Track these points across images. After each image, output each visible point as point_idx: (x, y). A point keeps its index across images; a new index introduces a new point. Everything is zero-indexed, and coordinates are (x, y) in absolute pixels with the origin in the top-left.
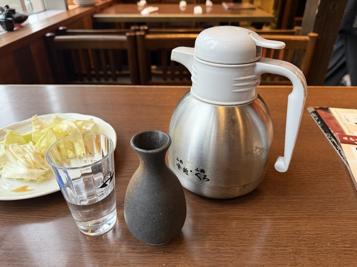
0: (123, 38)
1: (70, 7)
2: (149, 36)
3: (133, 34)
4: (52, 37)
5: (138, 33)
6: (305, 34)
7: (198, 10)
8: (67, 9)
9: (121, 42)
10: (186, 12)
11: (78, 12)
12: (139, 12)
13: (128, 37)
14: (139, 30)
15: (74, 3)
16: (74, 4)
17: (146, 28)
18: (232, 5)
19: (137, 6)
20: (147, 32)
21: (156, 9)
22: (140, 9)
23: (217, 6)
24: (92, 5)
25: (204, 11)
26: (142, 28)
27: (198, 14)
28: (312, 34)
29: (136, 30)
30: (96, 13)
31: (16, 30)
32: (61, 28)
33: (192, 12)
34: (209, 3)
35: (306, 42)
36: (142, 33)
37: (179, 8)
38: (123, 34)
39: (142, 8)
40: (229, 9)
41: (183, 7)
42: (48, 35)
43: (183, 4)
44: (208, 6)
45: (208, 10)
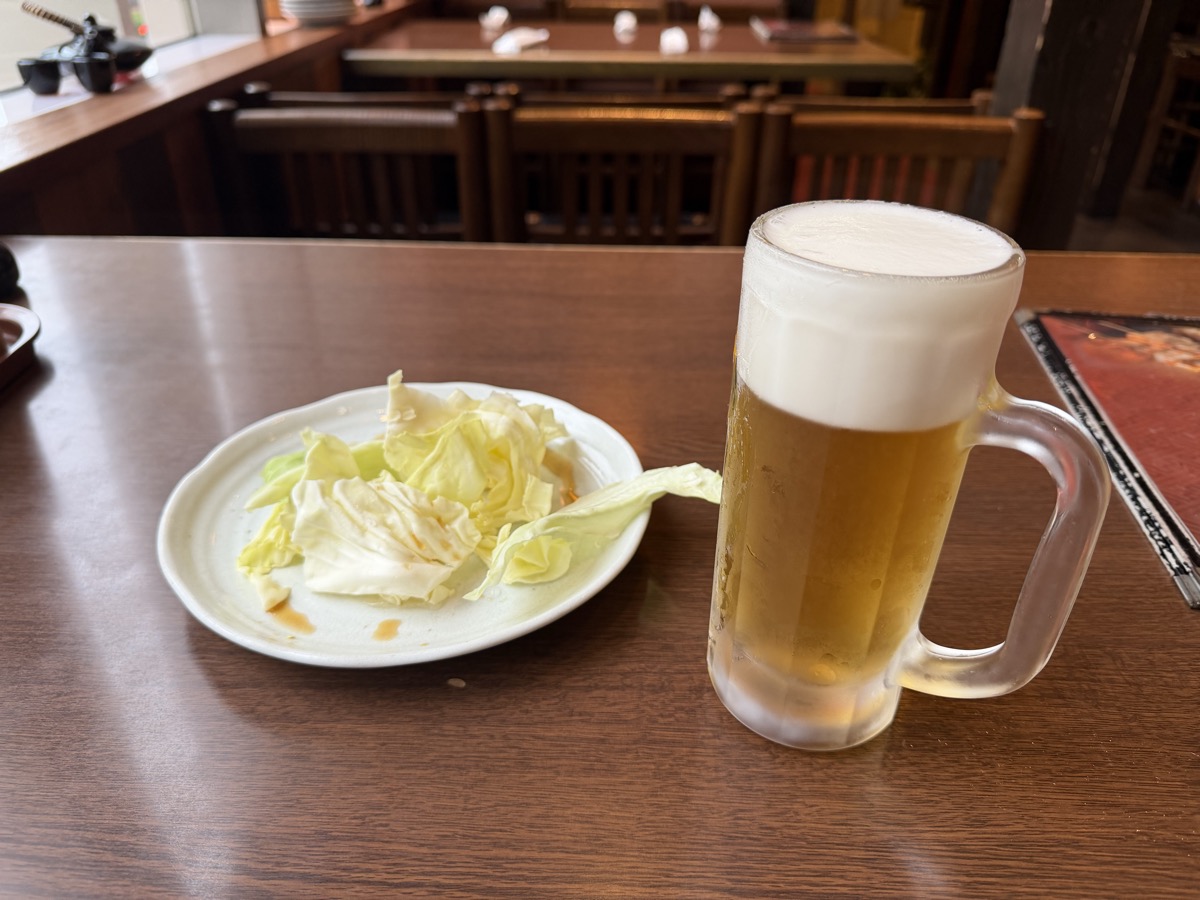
0: (446, 118)
1: (274, 28)
2: (527, 115)
3: (474, 107)
4: (226, 115)
5: (491, 106)
6: (1005, 113)
7: (673, 41)
8: (264, 32)
9: (438, 131)
10: (635, 46)
11: (295, 43)
12: (488, 46)
13: (462, 116)
14: (492, 96)
15: (284, 16)
16: (283, 19)
17: (513, 89)
18: (781, 26)
19: (479, 28)
20: (517, 101)
21: (540, 35)
22: (488, 35)
23: (736, 31)
24: (340, 23)
25: (693, 45)
26: (501, 90)
27: (676, 55)
28: (1025, 113)
29: (482, 97)
30: (353, 45)
31: (119, 92)
32: (252, 89)
33: (655, 45)
34: (708, 20)
35: (1006, 135)
36: (504, 105)
37: (612, 36)
38: (446, 106)
39: (495, 35)
40: (772, 39)
41: (626, 32)
42: (216, 106)
43: (625, 23)
44: (707, 31)
45: (706, 41)
